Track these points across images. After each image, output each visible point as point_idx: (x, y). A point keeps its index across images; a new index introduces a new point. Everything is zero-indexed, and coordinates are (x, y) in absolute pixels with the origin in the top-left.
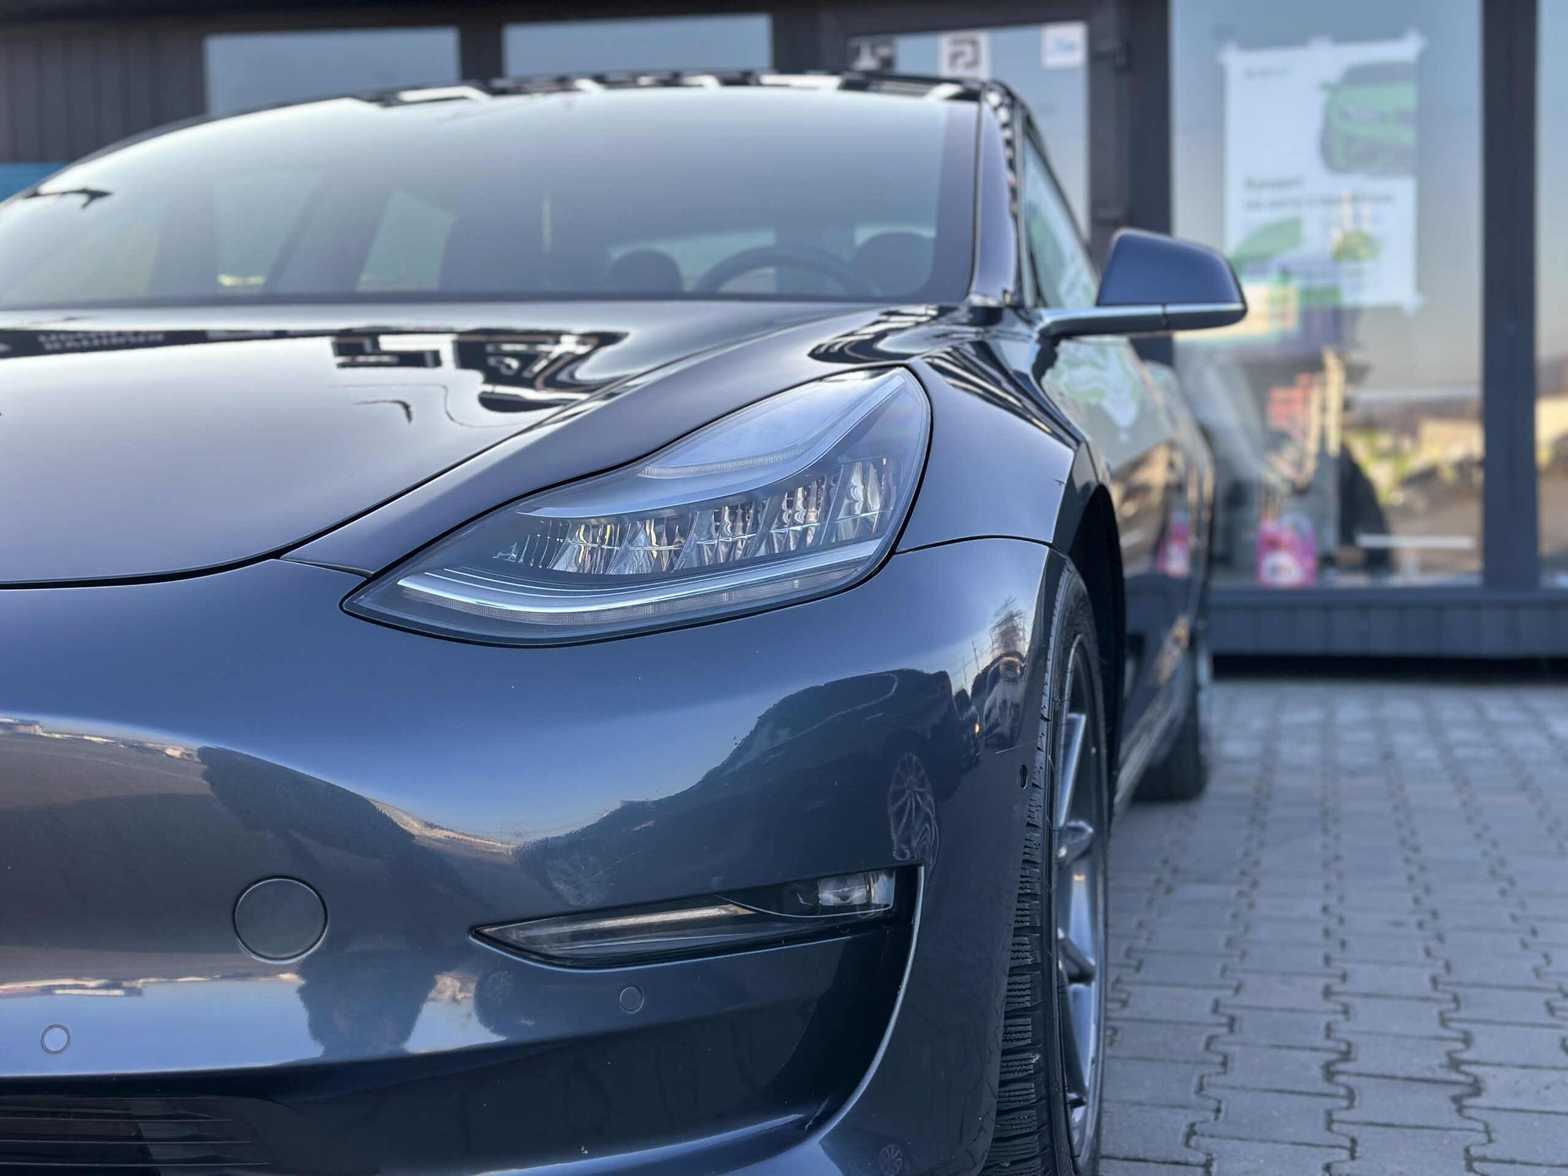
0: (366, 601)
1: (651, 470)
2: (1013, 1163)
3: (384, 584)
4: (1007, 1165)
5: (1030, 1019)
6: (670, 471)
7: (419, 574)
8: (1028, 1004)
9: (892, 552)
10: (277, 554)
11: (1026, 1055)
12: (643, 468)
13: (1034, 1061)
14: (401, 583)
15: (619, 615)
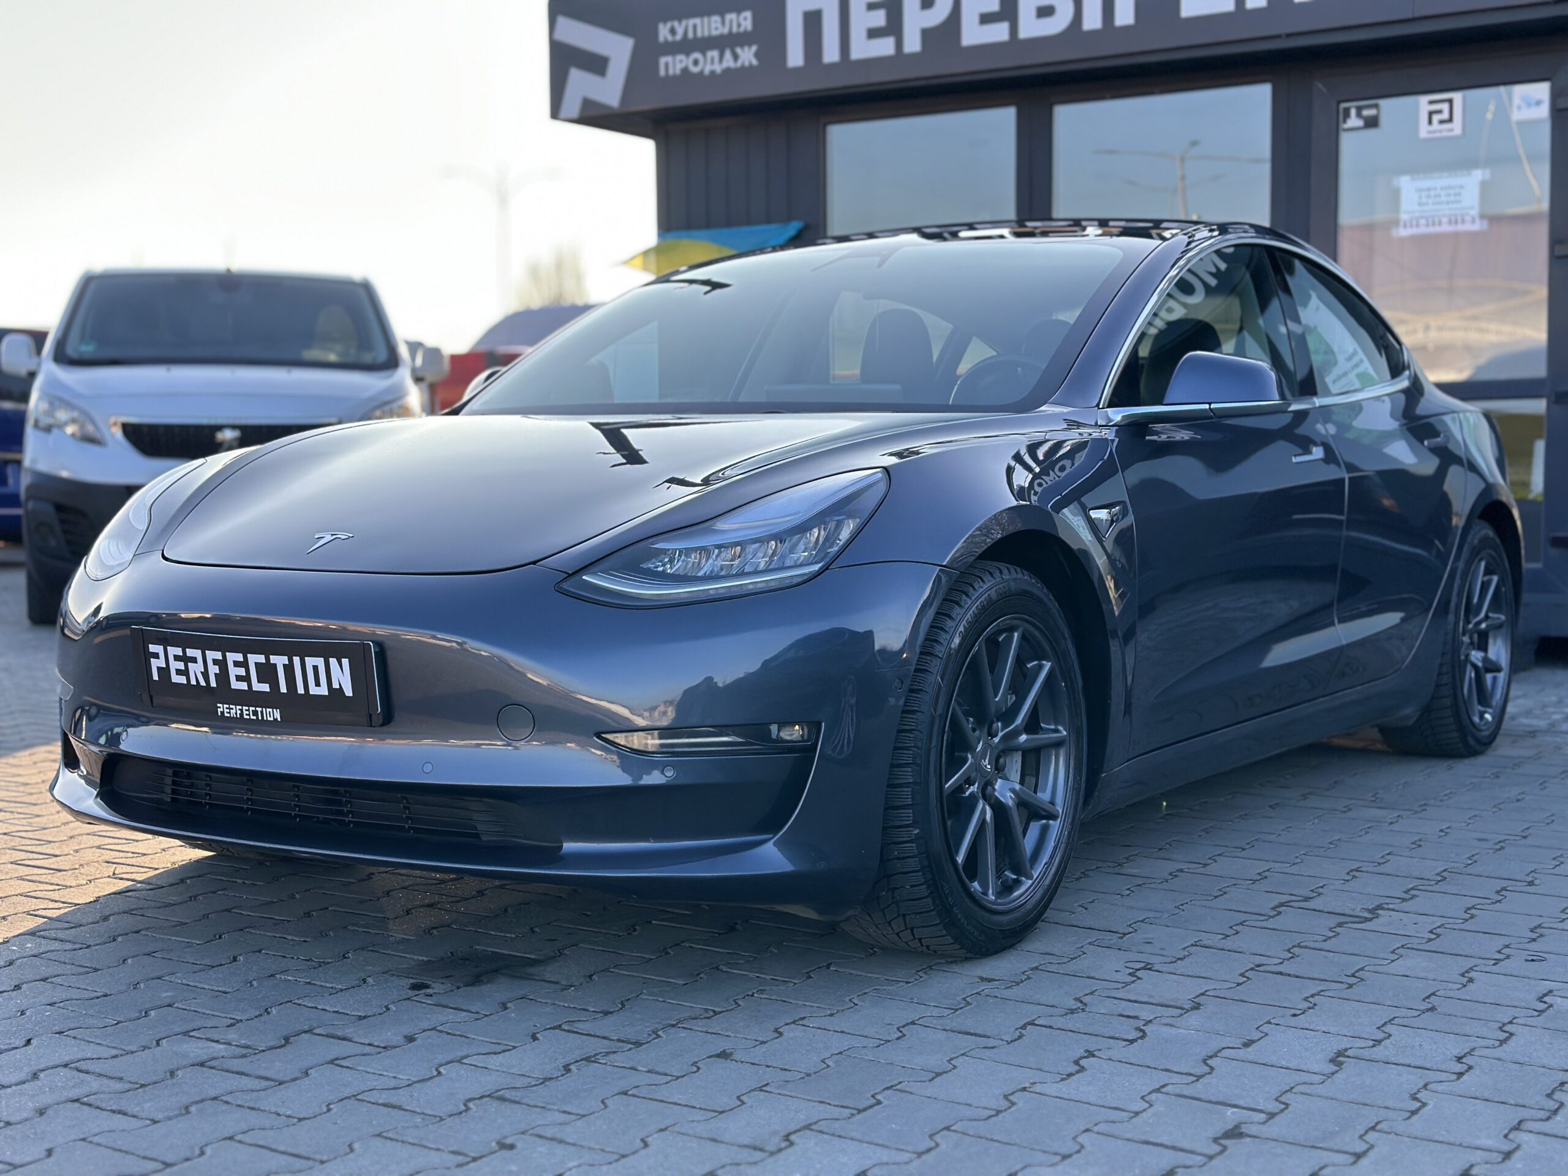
0: (565, 586)
1: (721, 525)
2: (912, 886)
3: (575, 578)
4: (908, 887)
5: (911, 811)
6: (727, 526)
7: (594, 574)
8: (910, 803)
9: (827, 569)
10: (534, 563)
11: (911, 829)
12: (715, 523)
13: (915, 832)
14: (584, 577)
15: (686, 595)
